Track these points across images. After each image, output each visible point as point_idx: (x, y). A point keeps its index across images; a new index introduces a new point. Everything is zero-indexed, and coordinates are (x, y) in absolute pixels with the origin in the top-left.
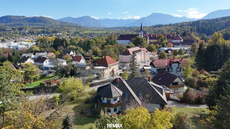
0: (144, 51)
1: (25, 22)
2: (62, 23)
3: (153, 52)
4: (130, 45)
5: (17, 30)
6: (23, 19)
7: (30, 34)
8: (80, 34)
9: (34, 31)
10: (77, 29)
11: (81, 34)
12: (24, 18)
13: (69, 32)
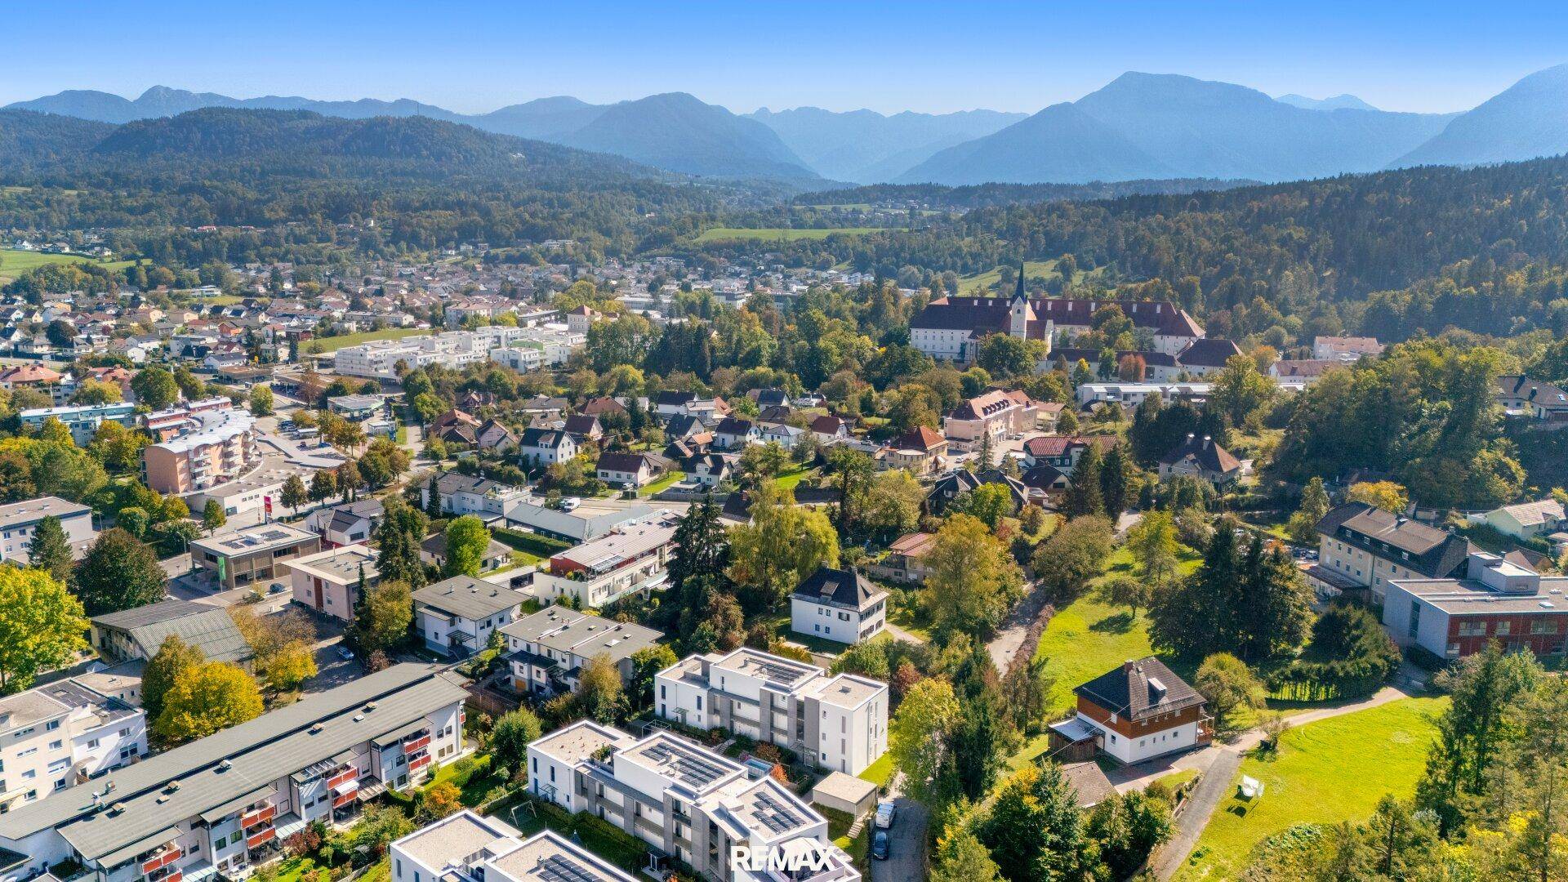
0: (1017, 402)
1: (326, 152)
2: (540, 160)
3: (1050, 404)
4: (974, 373)
5: (318, 217)
6: (307, 131)
7: (403, 245)
8: (675, 247)
9: (419, 225)
10: (643, 201)
11: (686, 250)
12: (310, 123)
13: (607, 233)
